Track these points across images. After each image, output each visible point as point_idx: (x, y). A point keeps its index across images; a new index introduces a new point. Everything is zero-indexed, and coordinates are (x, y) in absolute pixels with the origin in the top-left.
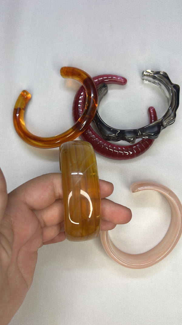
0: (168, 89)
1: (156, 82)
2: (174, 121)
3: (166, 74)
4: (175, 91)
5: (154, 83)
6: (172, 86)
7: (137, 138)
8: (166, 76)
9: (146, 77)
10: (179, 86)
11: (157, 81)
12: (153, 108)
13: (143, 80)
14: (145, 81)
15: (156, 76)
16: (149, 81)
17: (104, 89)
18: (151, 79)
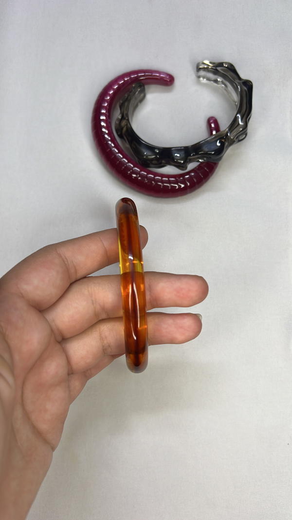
0: (236, 89)
1: (219, 80)
2: (246, 135)
3: (231, 65)
4: (245, 90)
5: (216, 81)
6: (241, 82)
7: (191, 161)
8: (232, 69)
9: (202, 73)
10: (252, 83)
11: (220, 78)
12: (214, 119)
13: (199, 77)
14: (201, 79)
15: (219, 69)
16: (208, 79)
17: (139, 90)
18: (211, 75)
